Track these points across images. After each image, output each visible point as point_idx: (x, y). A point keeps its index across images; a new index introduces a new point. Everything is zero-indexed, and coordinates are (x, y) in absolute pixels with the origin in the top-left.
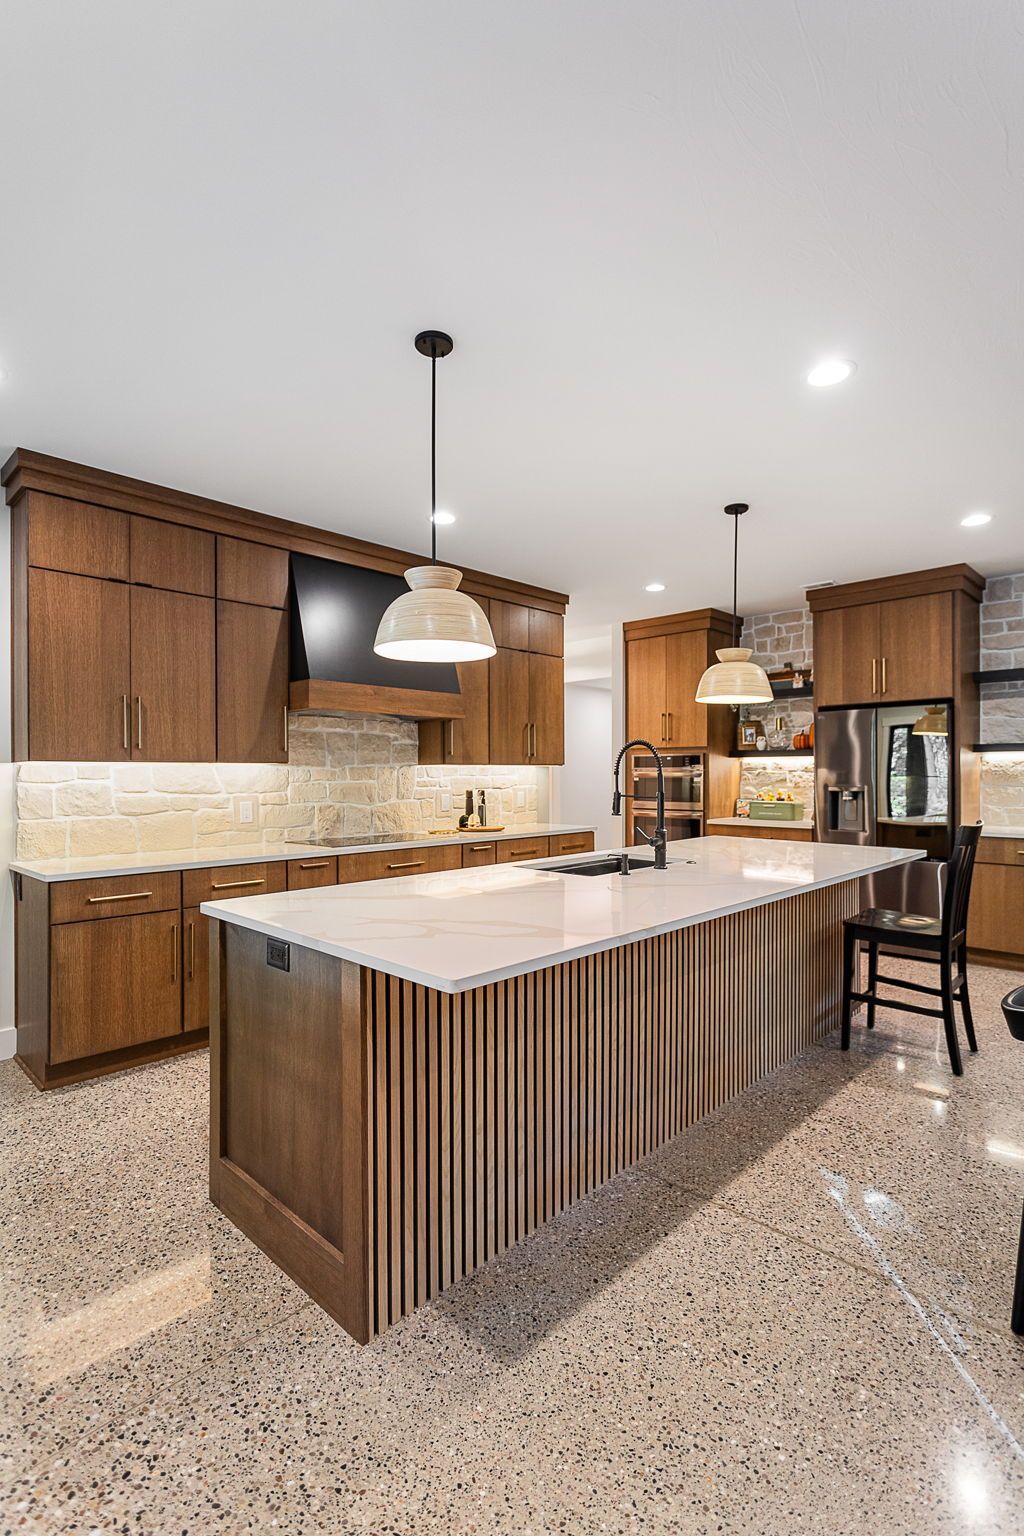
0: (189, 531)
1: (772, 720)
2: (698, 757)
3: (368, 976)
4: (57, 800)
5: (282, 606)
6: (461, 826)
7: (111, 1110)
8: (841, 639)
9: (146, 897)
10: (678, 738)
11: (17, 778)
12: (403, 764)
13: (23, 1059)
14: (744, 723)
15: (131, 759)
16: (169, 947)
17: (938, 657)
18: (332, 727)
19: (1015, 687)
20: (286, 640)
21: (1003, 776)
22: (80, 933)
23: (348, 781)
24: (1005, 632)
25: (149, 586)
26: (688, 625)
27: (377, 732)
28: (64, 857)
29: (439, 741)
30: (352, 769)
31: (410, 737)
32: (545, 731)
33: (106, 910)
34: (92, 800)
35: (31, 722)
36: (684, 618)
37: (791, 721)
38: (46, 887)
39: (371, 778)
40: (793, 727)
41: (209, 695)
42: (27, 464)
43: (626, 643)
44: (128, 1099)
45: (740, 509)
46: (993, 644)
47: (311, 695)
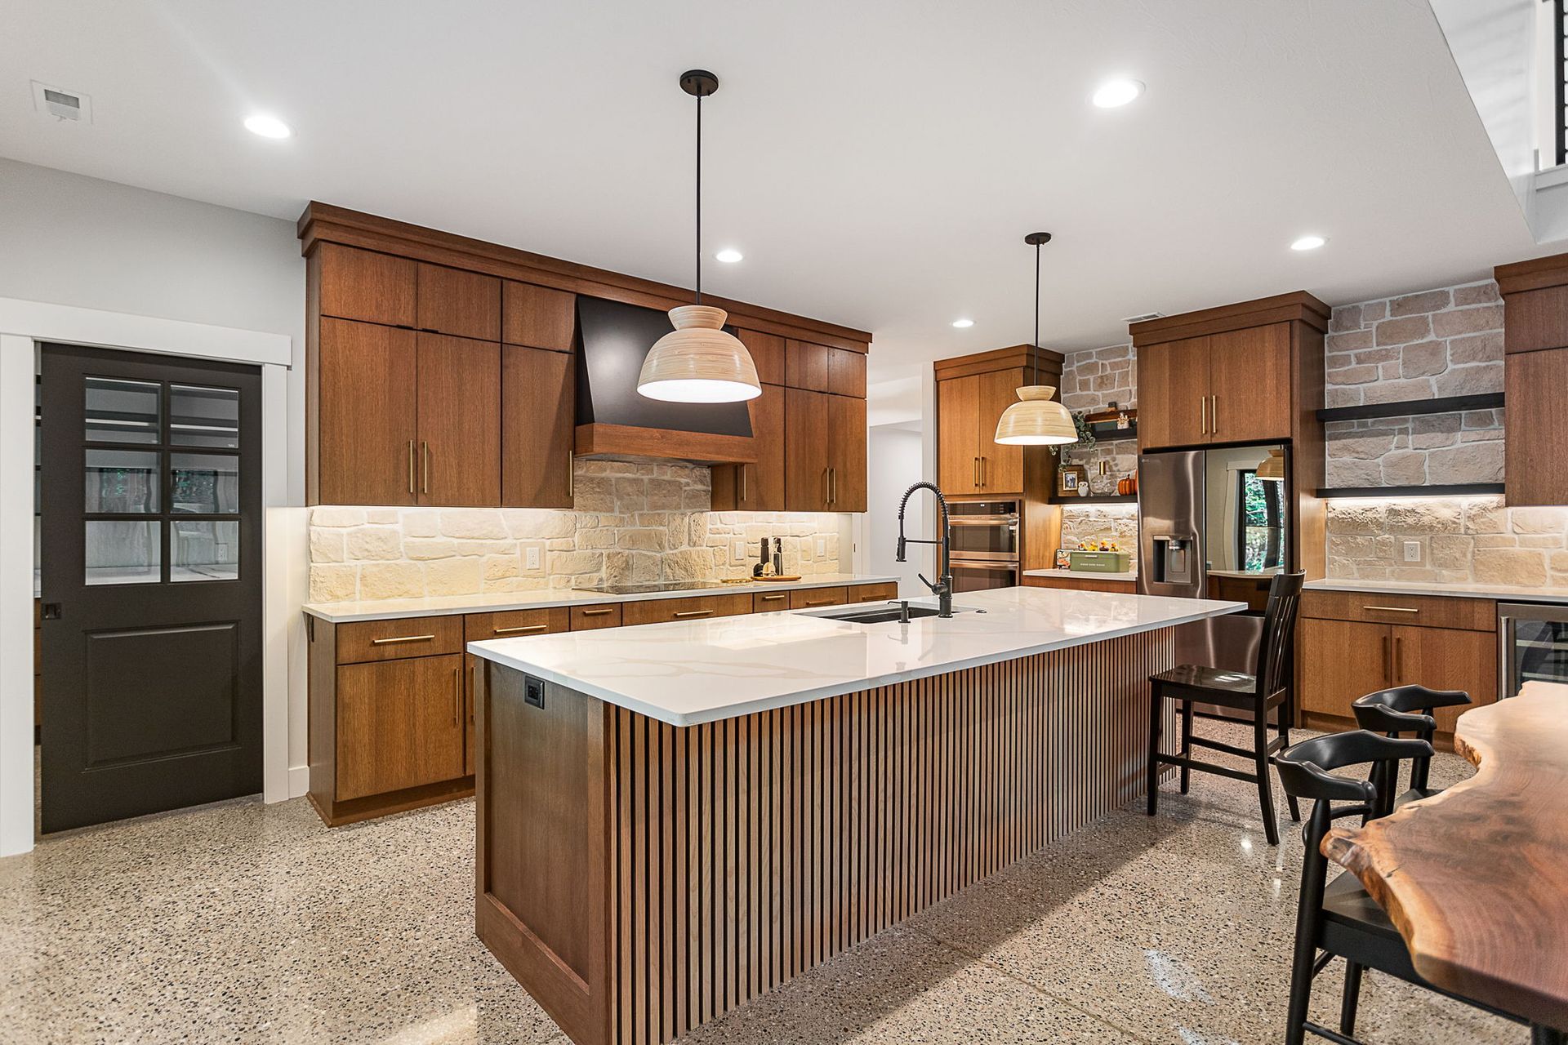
0: (475, 277)
1: (1096, 463)
2: (1014, 504)
3: (612, 713)
4: (348, 544)
5: (568, 350)
6: (755, 575)
7: (392, 848)
8: (1167, 375)
9: (429, 639)
10: (992, 484)
11: (310, 523)
12: (695, 510)
13: (314, 797)
14: (1064, 467)
15: (417, 504)
16: (451, 690)
17: (1275, 393)
18: (620, 472)
19: (1365, 425)
20: (572, 385)
21: (1350, 526)
22: (365, 674)
23: (638, 527)
24: (1354, 365)
25: (435, 332)
26: (1003, 364)
27: (667, 477)
28: (355, 600)
29: (731, 487)
30: (641, 515)
31: (702, 482)
32: (845, 476)
33: (390, 652)
34: (382, 544)
35: (322, 468)
36: (999, 355)
37: (1116, 465)
38: (334, 627)
39: (661, 525)
40: (1119, 471)
41: (494, 440)
42: (319, 216)
43: (937, 382)
44: (409, 838)
45: (1041, 238)
46: (1339, 379)
47: (595, 439)
